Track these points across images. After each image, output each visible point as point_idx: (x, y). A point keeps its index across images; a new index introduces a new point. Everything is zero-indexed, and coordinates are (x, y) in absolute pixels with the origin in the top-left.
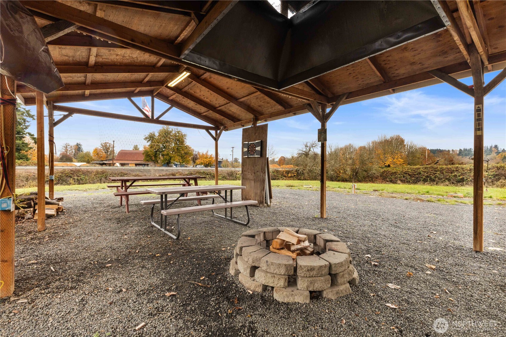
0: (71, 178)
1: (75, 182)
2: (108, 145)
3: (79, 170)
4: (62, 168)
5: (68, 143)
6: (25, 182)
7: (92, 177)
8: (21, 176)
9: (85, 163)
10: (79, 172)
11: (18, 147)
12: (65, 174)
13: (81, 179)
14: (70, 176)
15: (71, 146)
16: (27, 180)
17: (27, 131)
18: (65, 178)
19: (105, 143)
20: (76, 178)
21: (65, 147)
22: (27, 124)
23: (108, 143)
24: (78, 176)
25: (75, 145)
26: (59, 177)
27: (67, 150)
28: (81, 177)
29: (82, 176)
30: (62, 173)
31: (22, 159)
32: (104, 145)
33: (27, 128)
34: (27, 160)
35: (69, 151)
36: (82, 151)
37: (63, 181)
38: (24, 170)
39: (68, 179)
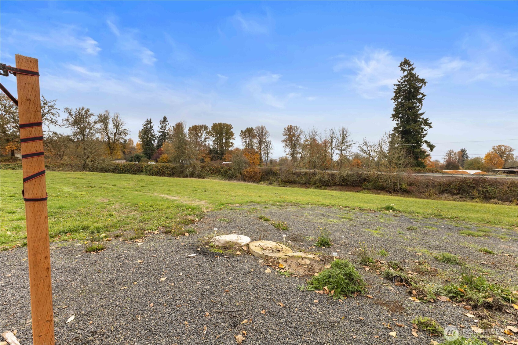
0: (474, 188)
1: (479, 194)
2: (503, 148)
3: (484, 180)
4: (461, 176)
5: (451, 149)
6: (425, 188)
7: (504, 190)
8: (422, 182)
9: (480, 171)
10: (484, 182)
11: (417, 155)
12: (466, 183)
13: (487, 191)
14: (472, 186)
15: (455, 153)
16: (427, 186)
17: (424, 139)
18: (466, 188)
19: (499, 146)
20: (481, 189)
21: (448, 154)
22: (425, 133)
23: (503, 146)
24: (483, 188)
25: (460, 151)
26: (459, 187)
27: (451, 157)
28: (487, 188)
29: (489, 188)
30: (463, 182)
31: (419, 166)
32: (496, 148)
33: (425, 137)
34: (424, 168)
35: (453, 158)
36: (467, 158)
37: (464, 191)
38: (424, 177)
39: (471, 190)
